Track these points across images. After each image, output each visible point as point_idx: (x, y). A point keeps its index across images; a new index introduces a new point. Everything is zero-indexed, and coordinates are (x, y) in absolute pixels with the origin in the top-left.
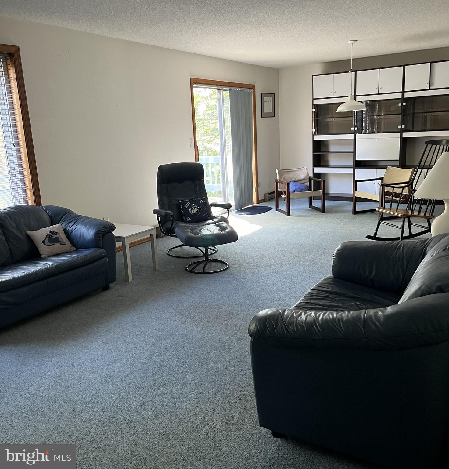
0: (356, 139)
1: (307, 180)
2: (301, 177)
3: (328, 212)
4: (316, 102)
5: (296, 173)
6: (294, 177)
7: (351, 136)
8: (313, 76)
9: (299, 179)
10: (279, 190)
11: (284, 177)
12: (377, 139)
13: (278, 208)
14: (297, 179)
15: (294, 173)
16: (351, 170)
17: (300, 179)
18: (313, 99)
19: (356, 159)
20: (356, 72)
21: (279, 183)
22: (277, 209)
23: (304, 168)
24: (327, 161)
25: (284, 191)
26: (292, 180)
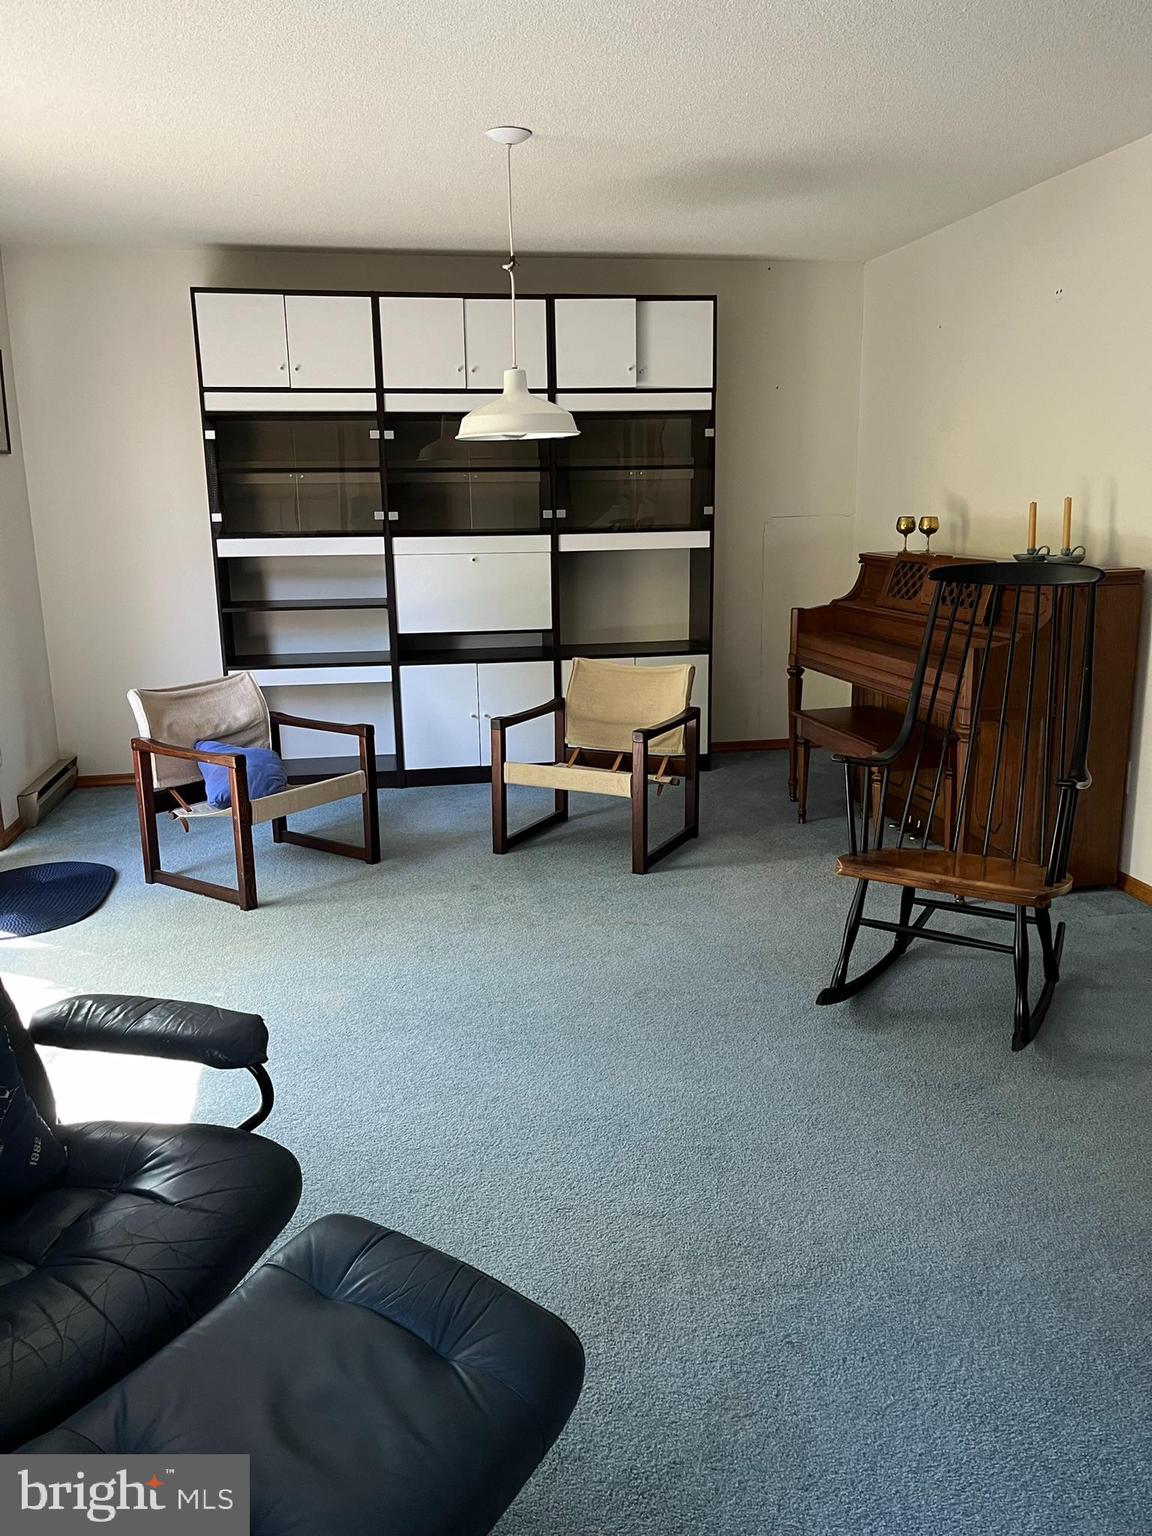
0: (392, 555)
1: (262, 728)
2: (235, 718)
3: (392, 856)
4: (217, 403)
5: (212, 699)
6: (209, 721)
7: (374, 546)
8: (194, 290)
9: (228, 727)
10: (156, 784)
11: (170, 726)
12: (473, 556)
13: (159, 868)
14: (223, 727)
15: (204, 701)
16: (384, 674)
17: (235, 725)
18: (203, 390)
19: (401, 631)
20: (375, 297)
21: (152, 755)
22: (153, 872)
23: (242, 679)
24: (263, 640)
25: (177, 789)
26: (202, 736)
